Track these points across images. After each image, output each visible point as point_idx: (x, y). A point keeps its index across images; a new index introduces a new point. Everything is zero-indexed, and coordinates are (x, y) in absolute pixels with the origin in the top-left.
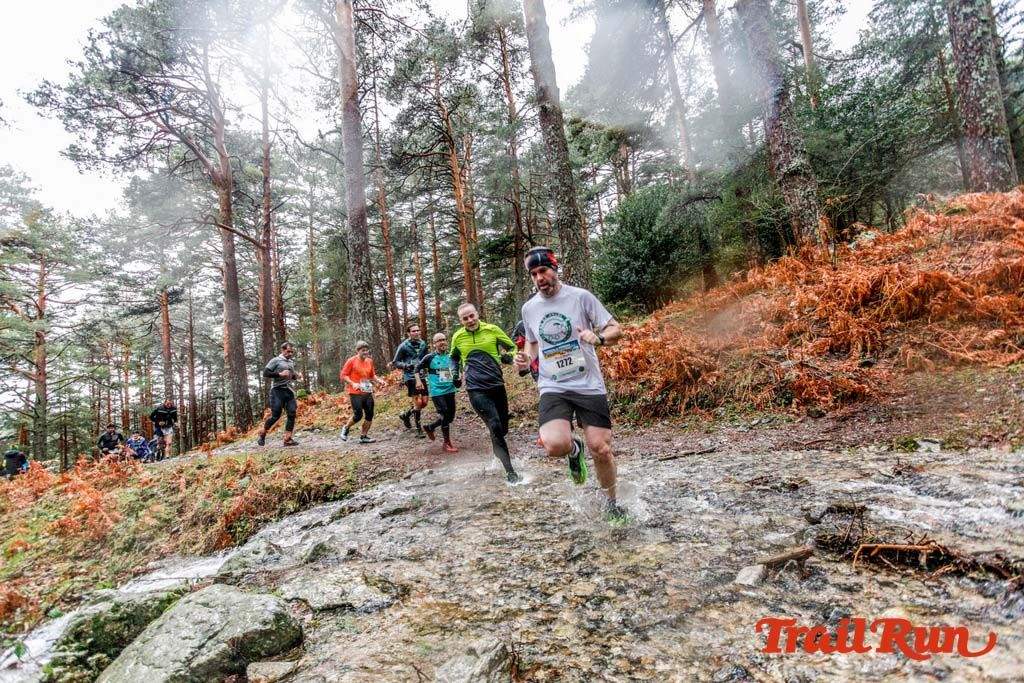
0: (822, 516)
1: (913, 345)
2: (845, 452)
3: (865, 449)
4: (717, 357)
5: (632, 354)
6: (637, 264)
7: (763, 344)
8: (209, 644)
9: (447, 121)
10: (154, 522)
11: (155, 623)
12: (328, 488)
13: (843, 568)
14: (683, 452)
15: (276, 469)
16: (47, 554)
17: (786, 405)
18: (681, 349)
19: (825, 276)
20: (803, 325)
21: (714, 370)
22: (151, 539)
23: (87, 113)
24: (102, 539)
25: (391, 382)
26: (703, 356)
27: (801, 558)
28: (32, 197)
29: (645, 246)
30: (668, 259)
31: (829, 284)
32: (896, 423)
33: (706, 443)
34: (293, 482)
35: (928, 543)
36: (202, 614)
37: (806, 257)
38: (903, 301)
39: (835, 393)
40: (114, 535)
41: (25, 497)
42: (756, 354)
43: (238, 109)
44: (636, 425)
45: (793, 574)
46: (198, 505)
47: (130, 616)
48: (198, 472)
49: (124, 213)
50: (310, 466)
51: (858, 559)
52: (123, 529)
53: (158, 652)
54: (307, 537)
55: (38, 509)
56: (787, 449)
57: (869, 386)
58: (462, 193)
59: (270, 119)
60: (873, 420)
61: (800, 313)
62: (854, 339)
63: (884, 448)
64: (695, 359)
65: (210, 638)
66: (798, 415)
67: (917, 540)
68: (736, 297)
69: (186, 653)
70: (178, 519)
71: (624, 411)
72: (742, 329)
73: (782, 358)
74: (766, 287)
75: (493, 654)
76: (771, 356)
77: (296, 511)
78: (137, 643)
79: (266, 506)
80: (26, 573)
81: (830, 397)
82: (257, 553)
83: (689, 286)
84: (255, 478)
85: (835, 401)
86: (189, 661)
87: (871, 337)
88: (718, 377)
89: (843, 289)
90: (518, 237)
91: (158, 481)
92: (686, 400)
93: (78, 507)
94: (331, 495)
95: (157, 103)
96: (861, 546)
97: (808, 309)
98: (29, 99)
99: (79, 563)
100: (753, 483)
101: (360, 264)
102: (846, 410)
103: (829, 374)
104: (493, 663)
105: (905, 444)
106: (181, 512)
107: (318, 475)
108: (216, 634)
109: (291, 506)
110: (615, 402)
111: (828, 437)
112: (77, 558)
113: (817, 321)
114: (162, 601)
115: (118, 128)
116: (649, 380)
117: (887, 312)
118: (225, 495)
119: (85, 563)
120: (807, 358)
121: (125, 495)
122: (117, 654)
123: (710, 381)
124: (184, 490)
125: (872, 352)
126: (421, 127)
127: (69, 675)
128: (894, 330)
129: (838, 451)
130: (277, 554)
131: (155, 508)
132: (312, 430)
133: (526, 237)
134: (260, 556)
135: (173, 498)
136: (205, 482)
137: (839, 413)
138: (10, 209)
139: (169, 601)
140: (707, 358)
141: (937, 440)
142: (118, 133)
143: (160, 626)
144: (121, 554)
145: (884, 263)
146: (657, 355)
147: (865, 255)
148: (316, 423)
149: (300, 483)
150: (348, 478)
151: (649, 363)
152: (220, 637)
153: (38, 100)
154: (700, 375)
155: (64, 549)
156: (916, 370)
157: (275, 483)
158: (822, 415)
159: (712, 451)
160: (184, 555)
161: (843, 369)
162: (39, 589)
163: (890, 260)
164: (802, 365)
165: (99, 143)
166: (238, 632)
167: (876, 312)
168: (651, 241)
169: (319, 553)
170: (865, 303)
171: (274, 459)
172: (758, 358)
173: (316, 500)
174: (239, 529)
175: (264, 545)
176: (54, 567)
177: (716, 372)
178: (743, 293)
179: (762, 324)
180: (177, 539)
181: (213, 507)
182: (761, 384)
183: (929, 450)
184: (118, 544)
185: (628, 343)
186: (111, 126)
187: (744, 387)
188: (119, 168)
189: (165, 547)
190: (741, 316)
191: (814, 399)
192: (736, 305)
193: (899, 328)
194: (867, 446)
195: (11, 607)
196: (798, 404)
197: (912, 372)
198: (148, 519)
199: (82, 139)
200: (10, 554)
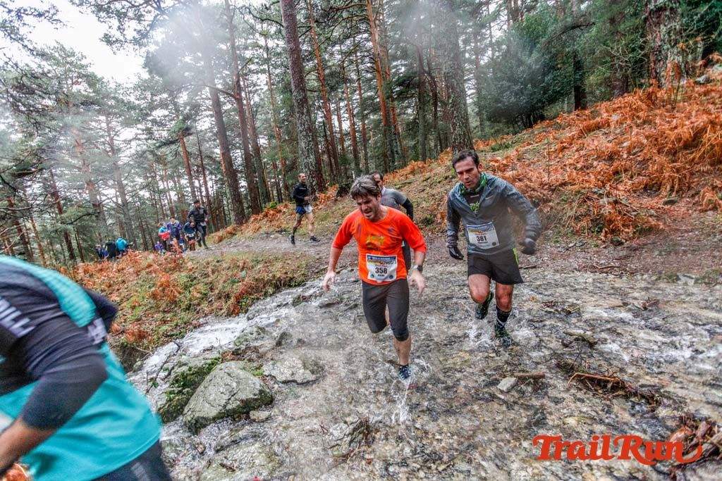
3: (639, 277)
4: (553, 191)
6: (517, 88)
8: (232, 399)
10: (199, 295)
11: (208, 378)
12: (291, 279)
15: (260, 266)
16: (150, 309)
17: (597, 233)
20: (629, 164)
21: (550, 201)
22: (199, 305)
23: (109, 7)
24: (174, 302)
25: (329, 198)
26: (542, 191)
27: (537, 378)
28: (90, 70)
29: (523, 72)
32: (673, 257)
33: (533, 260)
34: (270, 275)
35: (615, 377)
36: (228, 380)
37: (651, 97)
39: (635, 226)
40: (180, 300)
41: (132, 275)
42: (583, 191)
46: (220, 286)
47: (197, 372)
48: (217, 264)
49: (146, 76)
50: (279, 265)
52: (184, 298)
53: (211, 397)
55: (140, 281)
56: (586, 271)
57: (665, 223)
58: (377, 38)
60: (657, 253)
61: (629, 153)
62: (665, 181)
64: (536, 194)
65: (232, 396)
66: (604, 242)
67: (609, 375)
68: (582, 133)
69: (223, 402)
70: (210, 293)
72: (579, 165)
73: (603, 195)
74: (609, 125)
76: (595, 193)
77: (274, 293)
78: (202, 387)
79: (257, 290)
80: (144, 318)
81: (630, 230)
82: (252, 334)
83: (556, 108)
84: (249, 272)
85: (634, 233)
86: (225, 406)
88: (552, 208)
89: (669, 134)
90: (420, 72)
91: (197, 268)
93: (159, 284)
94: (293, 284)
96: (576, 374)
97: (636, 150)
99: (166, 315)
101: (303, 114)
102: (643, 240)
103: (636, 210)
105: (670, 277)
106: (212, 289)
107: (284, 271)
108: (234, 394)
109: (270, 290)
111: (618, 264)
112: (164, 312)
113: (640, 162)
114: (209, 365)
115: (131, 14)
117: (702, 158)
118: (234, 282)
119: (169, 315)
120: (622, 196)
121: (181, 277)
122: (194, 390)
123: (545, 211)
124: (212, 276)
125: (677, 192)
127: (177, 398)
128: (702, 173)
129: (620, 276)
130: (262, 335)
131: (199, 286)
132: (281, 232)
133: (426, 72)
135: (206, 280)
136: (222, 272)
137: (634, 243)
138: (80, 80)
139: (213, 364)
140: (545, 192)
141: (694, 276)
142: (131, 19)
143: (210, 381)
144: (185, 311)
148: (283, 226)
149: (274, 276)
150: (302, 272)
152: (237, 397)
153: (77, 1)
155: (158, 306)
156: (710, 210)
157: (261, 276)
158: (620, 243)
159: (535, 267)
160: (217, 316)
161: (649, 207)
162: (151, 327)
164: (616, 202)
165: (121, 28)
166: (244, 397)
168: (530, 68)
171: (260, 259)
172: (583, 194)
173: (284, 285)
174: (244, 303)
176: (155, 316)
177: (551, 204)
178: (589, 130)
179: (595, 163)
180: (212, 306)
181: (228, 288)
182: (582, 215)
183: (686, 284)
184: (183, 306)
186: (125, 15)
187: (569, 217)
188: (137, 47)
189: (207, 310)
190: (582, 153)
191: (619, 230)
192: (580, 141)
193: (707, 172)
194: (643, 275)
195: (141, 336)
196: (606, 232)
197: (706, 211)
198: (195, 294)
199: (110, 27)
200: (133, 308)
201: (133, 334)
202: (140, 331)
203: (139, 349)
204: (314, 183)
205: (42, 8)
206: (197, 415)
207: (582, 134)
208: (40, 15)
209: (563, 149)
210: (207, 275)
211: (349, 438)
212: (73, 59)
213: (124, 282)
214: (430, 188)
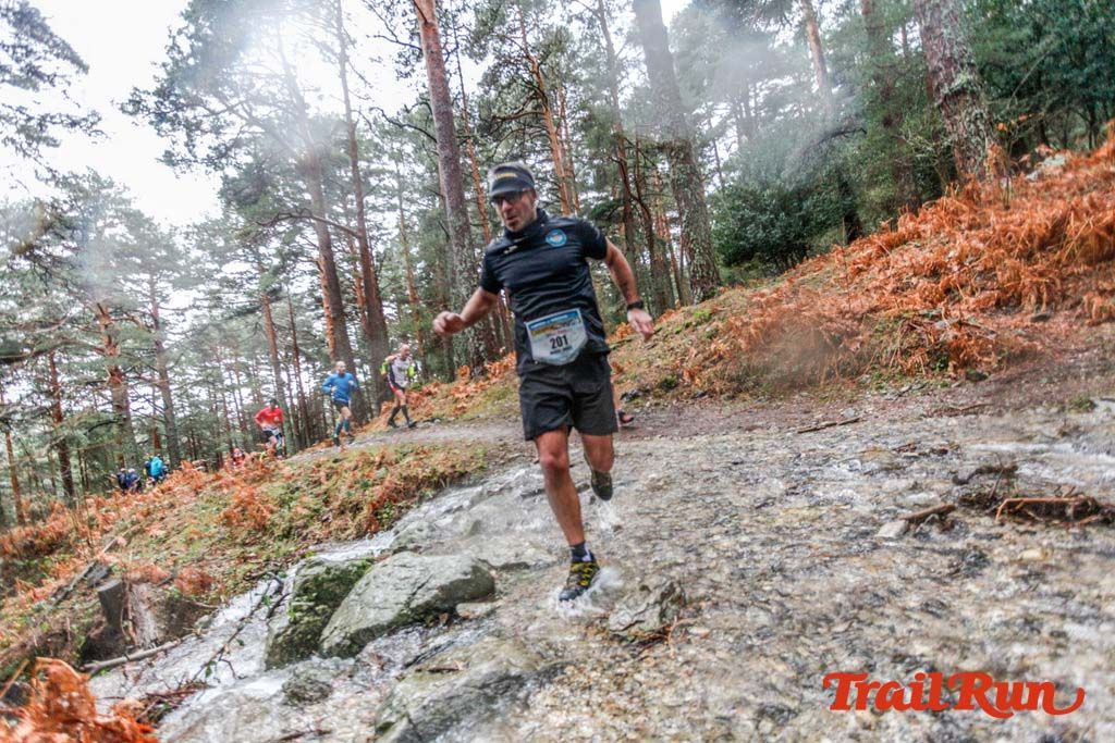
0: (971, 477)
1: (1102, 293)
2: (1008, 416)
3: (1030, 412)
4: (860, 320)
5: (764, 323)
6: (764, 218)
7: (915, 302)
8: (420, 591)
9: (538, 75)
10: (305, 512)
11: (362, 582)
12: (462, 475)
13: (986, 521)
14: (824, 424)
15: (409, 459)
16: (219, 541)
17: (941, 369)
18: (819, 315)
19: (993, 219)
20: (964, 278)
21: (857, 334)
22: (306, 526)
23: (176, 115)
24: (262, 528)
25: (506, 367)
26: (844, 321)
27: (942, 513)
28: (134, 207)
29: (772, 196)
30: (801, 209)
31: (997, 227)
32: (1071, 383)
33: (850, 413)
34: (428, 470)
35: (1076, 495)
36: (404, 573)
37: (971, 197)
38: (1092, 242)
39: (999, 353)
40: (272, 524)
41: (187, 494)
42: (905, 315)
43: (317, 90)
44: (772, 398)
45: (934, 527)
46: (342, 495)
47: (339, 578)
48: (334, 465)
50: (441, 456)
51: (1002, 513)
52: (280, 520)
53: (377, 600)
54: (459, 517)
55: (201, 503)
56: (941, 416)
57: (1043, 343)
58: (560, 155)
59: (350, 96)
60: (1045, 380)
61: (961, 264)
62: (1026, 290)
63: (1054, 410)
64: (835, 325)
65: (420, 588)
66: (955, 379)
67: (1065, 493)
69: (403, 599)
70: (325, 509)
71: (757, 384)
72: (889, 288)
73: (938, 317)
74: (919, 237)
75: (663, 589)
76: (924, 316)
77: (435, 497)
78: (352, 596)
79: (406, 494)
80: (207, 557)
81: (993, 359)
82: (421, 530)
84: (391, 469)
85: (1000, 362)
86: (408, 604)
87: (1048, 287)
88: (862, 343)
89: (1015, 232)
90: (626, 199)
91: (300, 475)
92: (826, 369)
93: (235, 500)
94: (465, 482)
95: (237, 95)
96: (1006, 501)
97: (970, 259)
98: (123, 109)
99: (248, 549)
100: (900, 450)
101: (463, 246)
102: (1014, 370)
103: (993, 332)
104: (664, 596)
105: (1080, 405)
106: (326, 503)
107: (450, 464)
108: (424, 585)
109: (430, 493)
110: (747, 375)
111: (988, 401)
112: (244, 544)
113: (981, 273)
114: (359, 567)
115: (205, 126)
116: (784, 350)
117: (1071, 256)
118: (366, 486)
119: (252, 549)
120: (967, 316)
121: (274, 489)
122: (338, 605)
123: (853, 348)
124: (326, 482)
125: (1048, 304)
126: (509, 86)
127: (306, 619)
128: (1078, 277)
129: (1000, 414)
131: (305, 499)
132: (433, 421)
133: (635, 198)
134: (424, 533)
135: (317, 490)
136: (344, 474)
137: (1004, 375)
138: (116, 221)
139: (364, 567)
140: (849, 322)
142: (206, 132)
143: (367, 584)
144: (281, 540)
145: (1074, 194)
146: (791, 322)
147: (1048, 188)
148: (434, 413)
149: (434, 471)
150: (479, 465)
151: (783, 331)
152: (429, 585)
153: (130, 108)
154: (840, 341)
155: (233, 537)
156: (1106, 321)
157: (412, 472)
158: (982, 377)
159: (856, 421)
160: (338, 540)
161: (1012, 326)
162: (221, 569)
163: (1081, 189)
164: (961, 324)
165: (190, 144)
166: (443, 581)
167: (1056, 258)
168: (780, 190)
169: (476, 528)
170: (1042, 247)
171: (405, 450)
172: (908, 319)
173: (452, 484)
174: (385, 515)
175: (425, 524)
176: (228, 552)
177: (860, 337)
178: (891, 246)
179: (914, 280)
180: (328, 526)
181: (356, 496)
182: (911, 348)
183: (1108, 409)
184: (278, 532)
185: (759, 311)
186: (198, 126)
187: (892, 352)
188: (211, 169)
189: (319, 533)
190: (889, 273)
191: (975, 361)
192: (884, 259)
193: (1085, 274)
194: (1034, 409)
195: (204, 584)
196: (955, 366)
197: (1099, 324)
198: (300, 510)
199: (174, 143)
200: (189, 542)
201: (190, 582)
202: (202, 575)
203: (200, 604)
204: (481, 349)
205: (78, 114)
206: (353, 629)
207: (882, 251)
208: (74, 124)
209: (860, 271)
210: (318, 483)
211: (658, 609)
212: (110, 191)
213: (172, 506)
214: (664, 341)
